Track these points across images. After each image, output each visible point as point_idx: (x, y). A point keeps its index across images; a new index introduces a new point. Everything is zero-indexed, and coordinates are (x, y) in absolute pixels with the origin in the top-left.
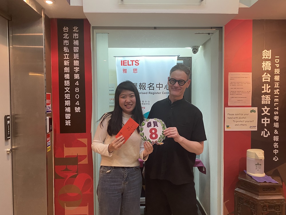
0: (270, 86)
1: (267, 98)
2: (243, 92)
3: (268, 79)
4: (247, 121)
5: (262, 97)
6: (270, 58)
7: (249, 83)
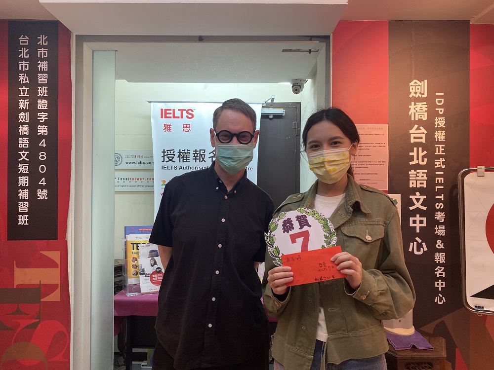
0: (425, 152)
1: (420, 175)
2: (370, 163)
3: (421, 138)
5: (410, 172)
6: (425, 96)
7: (383, 145)
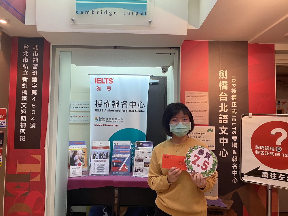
0: (227, 106)
1: (224, 117)
2: (199, 111)
3: (225, 99)
4: (204, 141)
5: (219, 116)
6: (226, 78)
7: (206, 102)
